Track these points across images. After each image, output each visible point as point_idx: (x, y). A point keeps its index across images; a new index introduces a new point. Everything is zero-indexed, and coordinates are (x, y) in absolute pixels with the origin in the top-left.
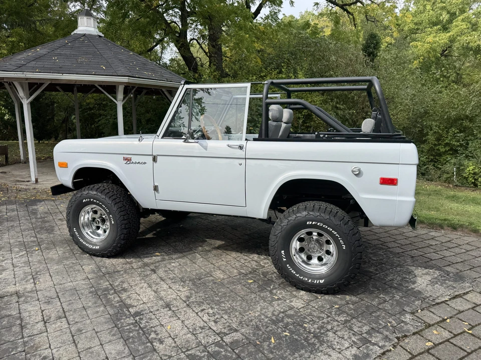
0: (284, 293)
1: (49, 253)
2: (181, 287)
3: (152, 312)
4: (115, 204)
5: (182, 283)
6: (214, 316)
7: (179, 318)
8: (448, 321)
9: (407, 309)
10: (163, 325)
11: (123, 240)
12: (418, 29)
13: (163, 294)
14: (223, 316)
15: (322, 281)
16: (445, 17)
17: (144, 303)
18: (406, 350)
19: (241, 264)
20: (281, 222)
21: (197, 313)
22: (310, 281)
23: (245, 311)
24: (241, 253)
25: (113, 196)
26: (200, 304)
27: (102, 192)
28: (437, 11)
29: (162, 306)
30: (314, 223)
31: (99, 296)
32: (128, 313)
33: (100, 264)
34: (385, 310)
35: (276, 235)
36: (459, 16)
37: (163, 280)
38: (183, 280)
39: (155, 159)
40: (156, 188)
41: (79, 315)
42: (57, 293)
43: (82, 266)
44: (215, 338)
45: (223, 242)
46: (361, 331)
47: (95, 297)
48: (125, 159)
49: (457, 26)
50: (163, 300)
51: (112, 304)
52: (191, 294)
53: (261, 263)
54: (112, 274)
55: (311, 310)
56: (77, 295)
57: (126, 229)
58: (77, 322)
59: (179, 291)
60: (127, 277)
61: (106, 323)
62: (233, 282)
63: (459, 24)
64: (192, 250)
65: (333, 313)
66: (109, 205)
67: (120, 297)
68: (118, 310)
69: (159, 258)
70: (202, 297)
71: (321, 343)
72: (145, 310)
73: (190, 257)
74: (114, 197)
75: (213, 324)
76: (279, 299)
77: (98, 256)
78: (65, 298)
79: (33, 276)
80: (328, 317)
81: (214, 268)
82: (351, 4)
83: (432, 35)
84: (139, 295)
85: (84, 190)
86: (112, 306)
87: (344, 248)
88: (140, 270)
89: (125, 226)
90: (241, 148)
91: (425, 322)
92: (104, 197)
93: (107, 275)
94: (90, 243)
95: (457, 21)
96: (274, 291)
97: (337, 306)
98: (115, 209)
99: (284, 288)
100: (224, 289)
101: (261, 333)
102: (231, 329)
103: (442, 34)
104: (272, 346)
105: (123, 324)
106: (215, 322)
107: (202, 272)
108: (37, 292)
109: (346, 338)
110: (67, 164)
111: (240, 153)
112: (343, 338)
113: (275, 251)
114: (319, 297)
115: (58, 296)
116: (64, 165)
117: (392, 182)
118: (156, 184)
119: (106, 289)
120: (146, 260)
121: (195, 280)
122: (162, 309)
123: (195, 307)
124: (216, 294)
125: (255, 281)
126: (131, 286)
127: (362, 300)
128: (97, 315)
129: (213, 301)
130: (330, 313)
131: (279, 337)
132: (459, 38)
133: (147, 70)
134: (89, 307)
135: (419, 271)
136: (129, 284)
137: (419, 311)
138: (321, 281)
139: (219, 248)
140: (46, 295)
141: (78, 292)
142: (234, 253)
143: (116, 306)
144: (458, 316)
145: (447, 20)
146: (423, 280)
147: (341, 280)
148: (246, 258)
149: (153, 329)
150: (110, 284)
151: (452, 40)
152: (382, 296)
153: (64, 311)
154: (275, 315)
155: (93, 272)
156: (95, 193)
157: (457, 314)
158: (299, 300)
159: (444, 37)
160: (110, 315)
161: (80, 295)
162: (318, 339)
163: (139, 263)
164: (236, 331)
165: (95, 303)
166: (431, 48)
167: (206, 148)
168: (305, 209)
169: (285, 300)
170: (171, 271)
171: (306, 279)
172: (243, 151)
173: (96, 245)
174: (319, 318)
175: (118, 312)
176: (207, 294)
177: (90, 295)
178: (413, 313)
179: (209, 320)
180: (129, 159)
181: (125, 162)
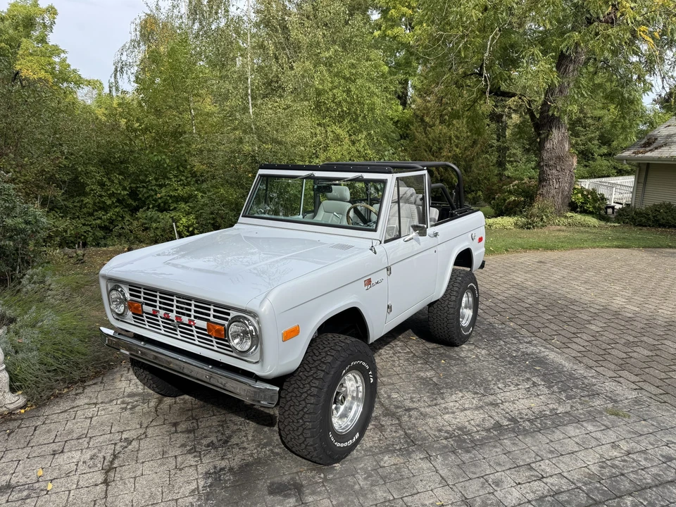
3: (507, 413)
7: (516, 400)
10: (528, 408)
17: (490, 417)
21: (504, 391)
29: (493, 407)
32: (511, 426)
39: (389, 269)
40: (389, 307)
41: (523, 455)
42: (470, 479)
44: (541, 387)
61: (533, 437)
67: (479, 431)
70: (475, 387)
75: (521, 386)
86: (499, 435)
93: (418, 442)
94: (347, 437)
97: (485, 340)
99: (458, 351)
105: (532, 428)
108: (466, 499)
110: (298, 326)
115: (478, 477)
116: (293, 334)
117: (480, 240)
122: (501, 407)
128: (521, 443)
131: (534, 366)
140: (478, 488)
149: (537, 412)
171: (467, 333)
172: (437, 237)
173: (355, 434)
176: (471, 384)
180: (368, 282)
181: (366, 288)
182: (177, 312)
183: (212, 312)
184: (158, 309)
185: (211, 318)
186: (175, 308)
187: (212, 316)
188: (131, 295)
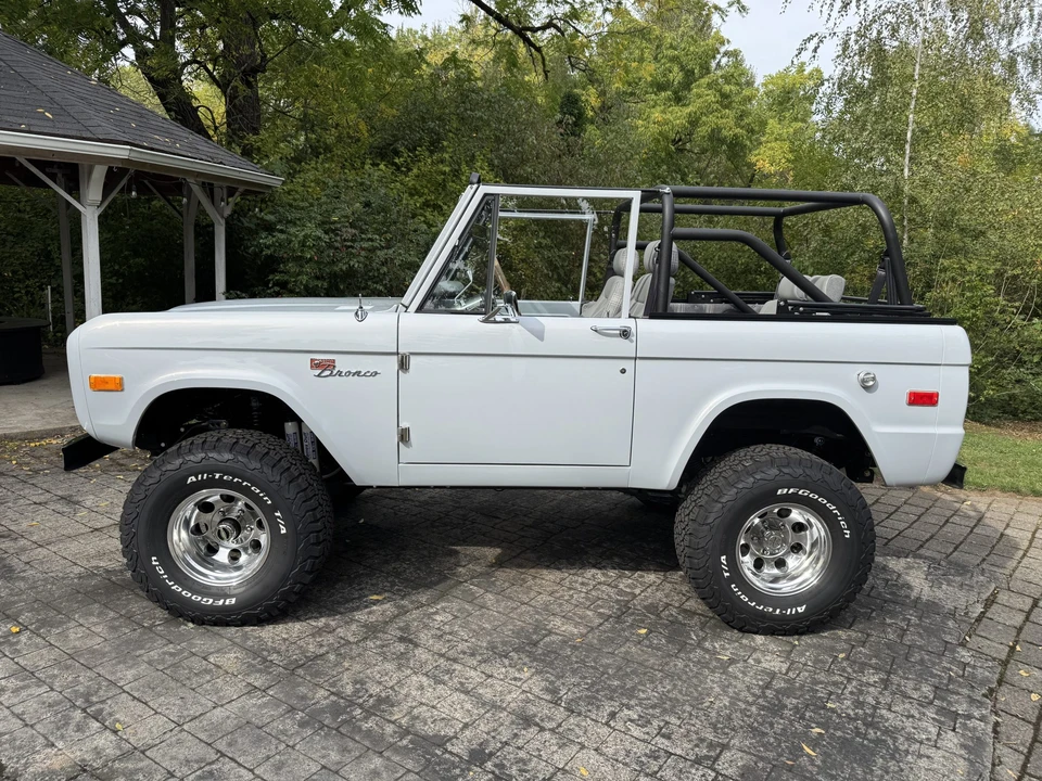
0: (727, 646)
1: (63, 635)
2: (511, 670)
3: (506, 743)
4: (290, 482)
5: (506, 662)
6: (649, 722)
7: (583, 747)
8: (1018, 648)
9: (948, 638)
10: (563, 769)
11: (309, 573)
12: (632, 94)
13: (487, 693)
14: (667, 718)
15: (801, 609)
16: (676, 76)
17: (466, 726)
18: (1017, 716)
19: (583, 595)
20: (721, 494)
21: (607, 724)
22: (778, 611)
23: (697, 699)
24: (559, 569)
25: (280, 460)
26: (592, 701)
27: (248, 453)
28: (664, 64)
29: (513, 723)
30: (791, 491)
31: (339, 731)
33: (249, 643)
34: (921, 648)
35: (707, 524)
36: (700, 78)
37: (455, 660)
38: (497, 653)
39: (403, 365)
40: (404, 436)
42: (208, 744)
43: (205, 659)
44: (700, 773)
45: (499, 551)
46: (926, 697)
47: (327, 735)
48: (315, 365)
49: (699, 96)
50: (505, 709)
51: (391, 745)
52: (552, 683)
53: (621, 586)
54: (307, 665)
55: (807, 671)
56: (274, 741)
57: (318, 543)
59: (515, 679)
60: (357, 667)
62: (612, 640)
63: (702, 95)
64: (446, 578)
65: (849, 670)
66: (274, 485)
67: (393, 723)
68: (424, 757)
69: (389, 608)
70: (579, 684)
71: (891, 737)
72: (487, 741)
73: (457, 592)
74: (284, 464)
75: (666, 742)
76: (732, 661)
77: (228, 624)
78: (244, 753)
79: (84, 710)
80: (849, 680)
81: (537, 613)
82: (539, 29)
83: (658, 108)
84: (433, 707)
85: (190, 451)
86: (396, 748)
87: (848, 536)
88: (370, 644)
89: (318, 537)
90: (625, 334)
91: (994, 659)
92: (259, 466)
93: (301, 671)
94: (205, 590)
95: (699, 86)
96: (707, 645)
97: (842, 656)
98: (291, 495)
99: (719, 637)
100: (608, 658)
101: (772, 740)
102: (711, 746)
103: (676, 109)
104: (819, 763)
106: (668, 737)
107: (523, 628)
108: (143, 752)
109: (918, 716)
110: (121, 379)
111: (624, 347)
112: (913, 716)
113: (706, 558)
114: (796, 643)
115: (218, 751)
116: (107, 385)
118: (404, 425)
119: (336, 710)
120: (361, 616)
121: (527, 648)
122: (523, 732)
123: (590, 711)
124: (603, 673)
125: (651, 632)
126: (392, 688)
127: (868, 635)
129: (615, 691)
130: (844, 670)
131: (814, 744)
132: (704, 118)
133: (156, 130)
134: (341, 764)
135: (896, 564)
136: (380, 683)
137: (967, 638)
138: (799, 609)
139: (500, 563)
140: (181, 757)
141: (266, 730)
142: (545, 572)
143: (406, 747)
144: (1022, 636)
145: (679, 83)
146: (917, 580)
147: (838, 602)
148: (580, 579)
150: (332, 693)
151: (694, 122)
152: (888, 621)
154: (759, 697)
155: (251, 669)
156: (227, 456)
157: (1018, 634)
158: (768, 655)
159: (678, 116)
160: (417, 774)
161: (283, 738)
162: (878, 729)
163: (354, 627)
164: (725, 747)
165: (345, 750)
166: (660, 133)
167: (540, 335)
168: (772, 462)
169: (745, 661)
170: (450, 634)
171: (771, 610)
172: (632, 341)
173: (226, 596)
174: (835, 684)
175: (428, 761)
176: (586, 678)
177: (309, 731)
178: (963, 644)
179: (648, 733)
180: (330, 365)
181: (317, 372)
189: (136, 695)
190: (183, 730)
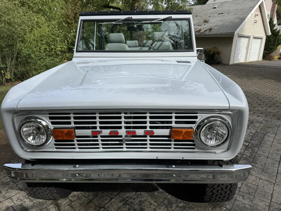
31: (253, 158)
32: (250, 144)
41: (273, 156)
42: (276, 176)
47: (256, 159)
56: (265, 166)
58: (276, 154)
61: (264, 147)
68: (253, 147)
86: (253, 150)
105: (257, 143)
115: (277, 174)
128: (264, 151)
134: (264, 156)
141: (263, 168)
149: (248, 135)
153: (279, 163)
160: (258, 148)
161: (263, 165)
165: (259, 156)
177: (257, 162)
182: (126, 128)
183: (174, 120)
184: (98, 129)
185: (173, 125)
186: (123, 125)
187: (174, 122)
188: (53, 123)
189: (270, 198)
190: (276, 182)
